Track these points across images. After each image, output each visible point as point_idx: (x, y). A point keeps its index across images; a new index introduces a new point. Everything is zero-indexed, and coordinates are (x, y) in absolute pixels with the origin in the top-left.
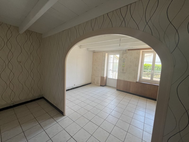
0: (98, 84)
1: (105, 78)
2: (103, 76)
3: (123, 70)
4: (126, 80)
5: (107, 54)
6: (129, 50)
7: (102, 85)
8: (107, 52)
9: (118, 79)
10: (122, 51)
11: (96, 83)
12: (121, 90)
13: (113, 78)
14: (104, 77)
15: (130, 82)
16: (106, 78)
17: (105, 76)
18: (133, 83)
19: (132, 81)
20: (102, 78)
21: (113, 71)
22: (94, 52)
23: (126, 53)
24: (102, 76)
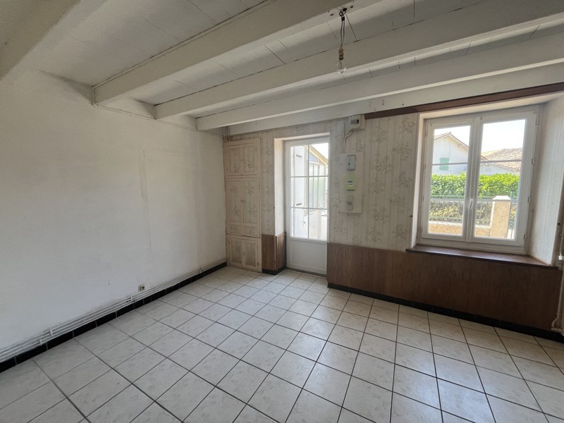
0: (252, 267)
1: (280, 240)
2: (272, 234)
3: (350, 203)
4: (364, 244)
5: (278, 142)
6: (369, 116)
7: (268, 267)
8: (280, 132)
9: (332, 241)
10: (340, 126)
11: (247, 264)
12: (349, 285)
13: (311, 237)
14: (273, 236)
15: (383, 253)
16: (282, 239)
17: (279, 232)
18: (395, 254)
19: (390, 248)
20: (269, 240)
21: (308, 208)
22: (227, 137)
23: (359, 130)
24: (266, 233)
